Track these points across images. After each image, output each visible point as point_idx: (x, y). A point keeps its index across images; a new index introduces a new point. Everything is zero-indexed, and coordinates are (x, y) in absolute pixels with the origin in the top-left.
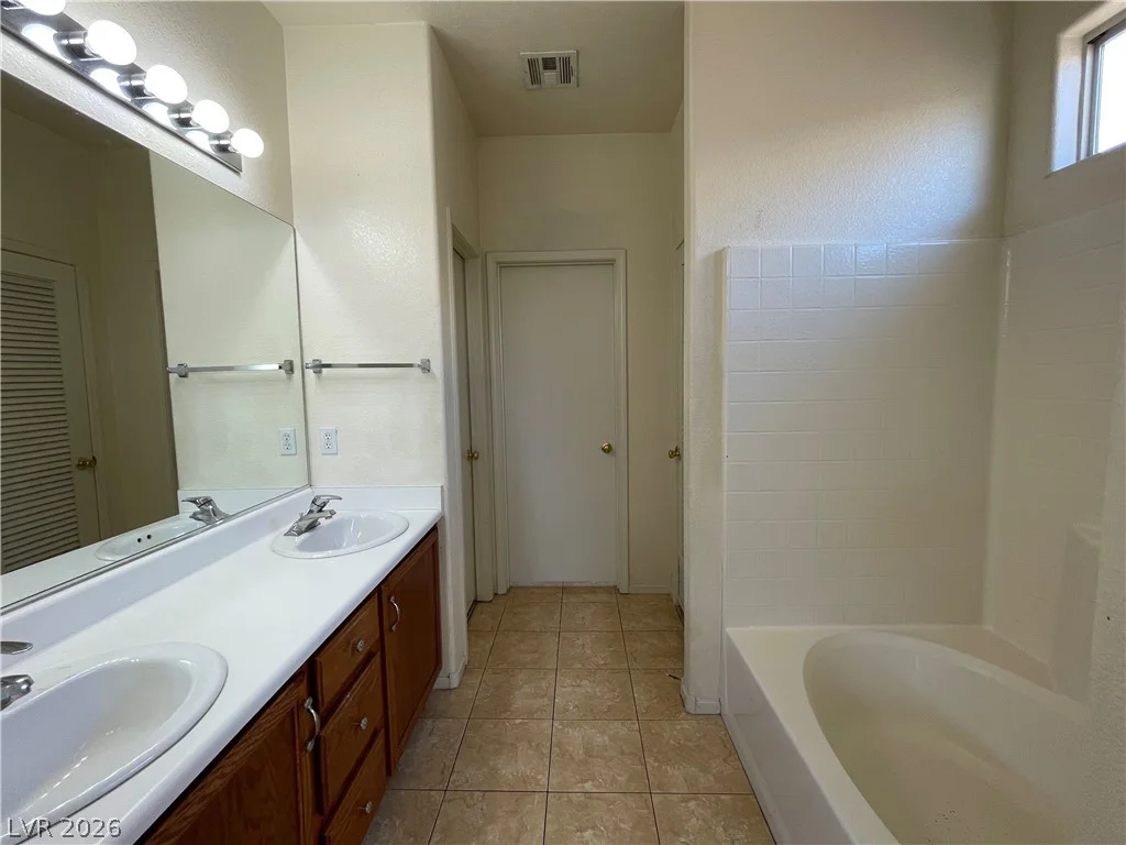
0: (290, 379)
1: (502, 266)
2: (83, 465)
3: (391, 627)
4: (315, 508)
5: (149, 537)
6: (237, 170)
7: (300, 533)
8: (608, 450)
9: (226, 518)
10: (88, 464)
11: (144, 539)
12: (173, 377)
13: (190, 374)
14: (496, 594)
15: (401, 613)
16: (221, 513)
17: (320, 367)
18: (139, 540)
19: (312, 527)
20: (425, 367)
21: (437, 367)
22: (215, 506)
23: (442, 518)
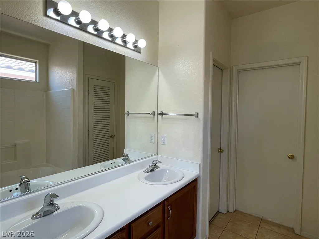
0: (154, 118)
1: (240, 71)
2: (111, 137)
3: (168, 218)
4: (153, 164)
5: (114, 163)
6: (140, 52)
7: (148, 172)
8: (292, 158)
9: (131, 162)
10: (113, 137)
11: (113, 163)
12: (126, 115)
13: (130, 115)
14: (228, 211)
15: (172, 214)
16: (130, 160)
17: (162, 114)
18: (112, 164)
19: (152, 170)
20: (197, 115)
21: (201, 116)
22: (128, 157)
23: (199, 177)
